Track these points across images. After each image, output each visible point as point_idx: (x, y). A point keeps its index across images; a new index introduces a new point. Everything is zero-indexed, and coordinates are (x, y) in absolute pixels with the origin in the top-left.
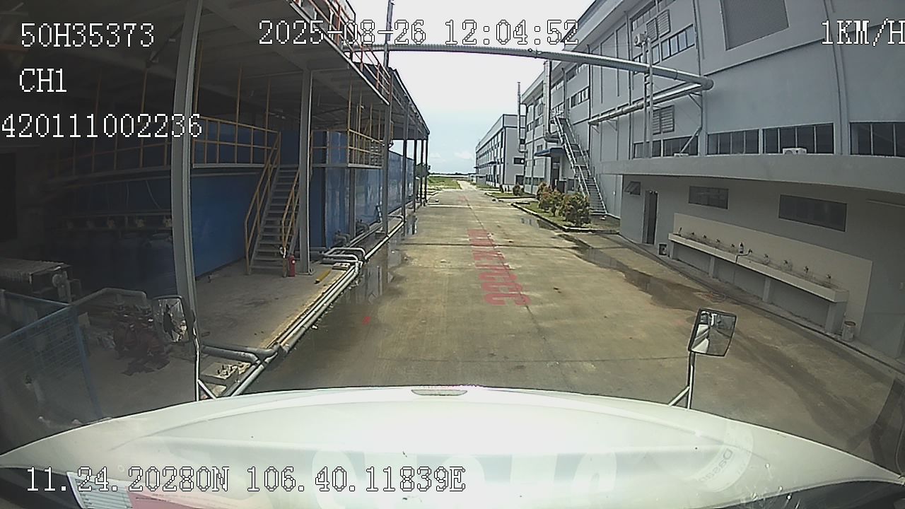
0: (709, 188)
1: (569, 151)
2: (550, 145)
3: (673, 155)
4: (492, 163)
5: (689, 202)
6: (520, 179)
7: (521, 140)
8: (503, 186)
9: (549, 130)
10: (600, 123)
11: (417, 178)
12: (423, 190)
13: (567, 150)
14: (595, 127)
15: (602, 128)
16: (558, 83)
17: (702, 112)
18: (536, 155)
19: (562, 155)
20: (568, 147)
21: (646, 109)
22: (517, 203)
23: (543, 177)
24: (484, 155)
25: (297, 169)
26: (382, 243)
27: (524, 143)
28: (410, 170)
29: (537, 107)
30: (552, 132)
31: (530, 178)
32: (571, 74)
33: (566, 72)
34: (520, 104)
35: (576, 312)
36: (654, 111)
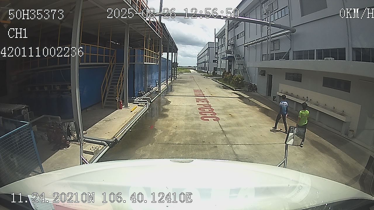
0: (294, 73)
1: (236, 57)
2: (228, 55)
3: (279, 60)
4: (204, 62)
5: (286, 79)
6: (215, 69)
7: (216, 53)
8: (208, 72)
9: (228, 49)
10: (249, 46)
11: (173, 68)
12: (175, 73)
13: (235, 57)
14: (247, 47)
15: (249, 48)
16: (231, 29)
17: (291, 42)
18: (222, 59)
19: (233, 59)
20: (235, 56)
21: (268, 40)
22: (214, 79)
23: (225, 68)
24: (200, 59)
25: (123, 65)
26: (158, 95)
27: (217, 54)
28: (170, 64)
29: (222, 39)
30: (229, 49)
31: (220, 68)
32: (237, 26)
33: (235, 25)
34: (215, 38)
35: (238, 124)
36: (271, 41)
